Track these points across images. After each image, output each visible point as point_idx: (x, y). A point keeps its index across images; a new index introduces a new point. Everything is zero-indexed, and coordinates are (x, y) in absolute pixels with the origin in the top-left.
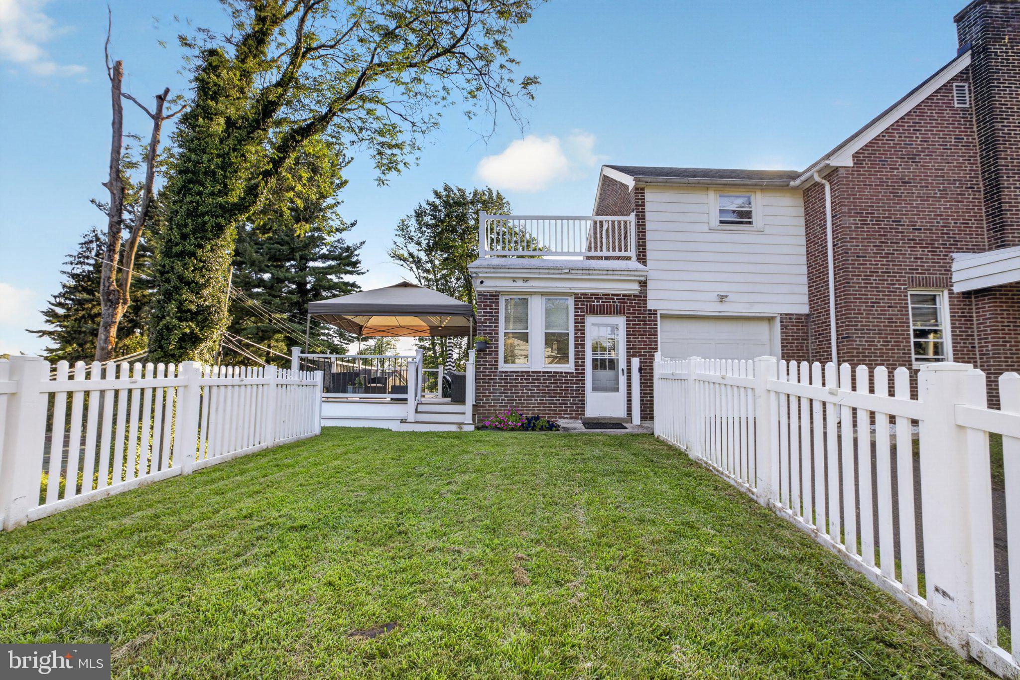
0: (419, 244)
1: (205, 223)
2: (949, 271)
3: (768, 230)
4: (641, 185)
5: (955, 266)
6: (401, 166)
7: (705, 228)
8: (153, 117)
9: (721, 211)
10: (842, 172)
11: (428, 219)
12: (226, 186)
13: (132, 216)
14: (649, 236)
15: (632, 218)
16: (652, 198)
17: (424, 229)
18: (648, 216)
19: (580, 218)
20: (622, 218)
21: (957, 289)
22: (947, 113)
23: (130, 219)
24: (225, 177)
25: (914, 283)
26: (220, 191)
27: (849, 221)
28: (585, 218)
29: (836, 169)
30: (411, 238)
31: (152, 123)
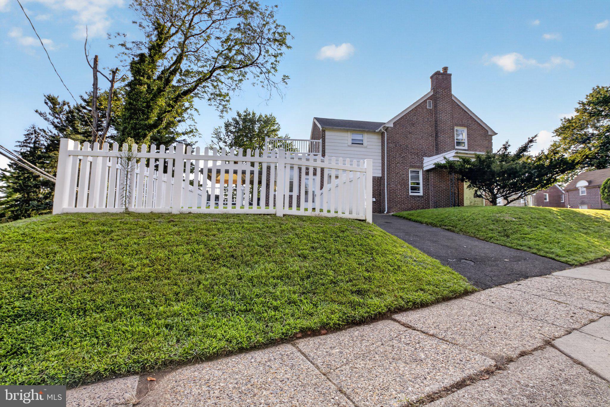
0: (225, 142)
1: (139, 133)
2: (422, 163)
3: (368, 147)
4: (324, 129)
5: (424, 162)
6: (229, 110)
7: (346, 145)
8: (110, 81)
9: (352, 139)
10: (389, 128)
11: (232, 128)
12: (148, 116)
13: (59, 120)
14: (326, 147)
15: (321, 141)
16: (328, 134)
17: (229, 134)
18: (326, 141)
19: (306, 140)
20: (317, 141)
21: (425, 169)
22: (425, 110)
23: (58, 122)
24: (148, 112)
25: (412, 167)
26: (146, 119)
27: (391, 145)
28: (308, 140)
29: (388, 127)
30: (221, 139)
31: (110, 84)
